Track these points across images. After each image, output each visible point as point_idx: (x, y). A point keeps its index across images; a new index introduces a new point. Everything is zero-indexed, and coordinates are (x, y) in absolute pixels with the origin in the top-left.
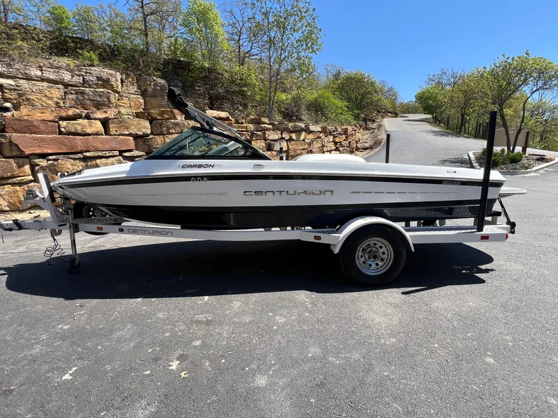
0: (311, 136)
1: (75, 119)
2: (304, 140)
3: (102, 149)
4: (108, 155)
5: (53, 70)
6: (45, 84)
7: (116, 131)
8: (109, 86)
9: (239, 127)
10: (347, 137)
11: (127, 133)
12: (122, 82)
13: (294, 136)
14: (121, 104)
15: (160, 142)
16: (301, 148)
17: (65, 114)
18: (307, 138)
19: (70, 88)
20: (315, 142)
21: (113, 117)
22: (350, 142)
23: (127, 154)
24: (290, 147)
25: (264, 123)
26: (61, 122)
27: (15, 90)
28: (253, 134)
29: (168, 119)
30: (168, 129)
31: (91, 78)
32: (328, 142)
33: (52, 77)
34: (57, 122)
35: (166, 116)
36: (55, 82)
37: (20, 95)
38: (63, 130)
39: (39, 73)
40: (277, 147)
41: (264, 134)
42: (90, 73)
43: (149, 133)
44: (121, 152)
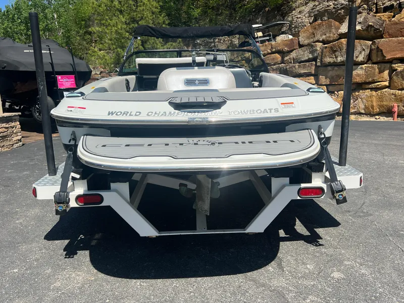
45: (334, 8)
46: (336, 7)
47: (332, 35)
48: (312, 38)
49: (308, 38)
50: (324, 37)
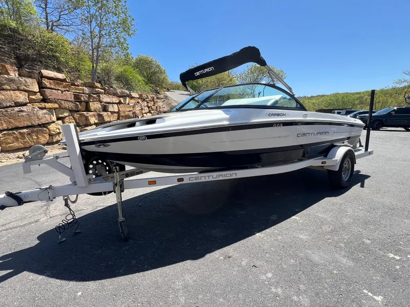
0: (133, 101)
2: (129, 104)
9: (76, 89)
10: (154, 103)
13: (122, 100)
16: (128, 110)
18: (130, 102)
20: (136, 106)
22: (157, 107)
24: (120, 109)
25: (97, 87)
28: (90, 96)
32: (144, 106)
40: (111, 108)
41: (99, 96)
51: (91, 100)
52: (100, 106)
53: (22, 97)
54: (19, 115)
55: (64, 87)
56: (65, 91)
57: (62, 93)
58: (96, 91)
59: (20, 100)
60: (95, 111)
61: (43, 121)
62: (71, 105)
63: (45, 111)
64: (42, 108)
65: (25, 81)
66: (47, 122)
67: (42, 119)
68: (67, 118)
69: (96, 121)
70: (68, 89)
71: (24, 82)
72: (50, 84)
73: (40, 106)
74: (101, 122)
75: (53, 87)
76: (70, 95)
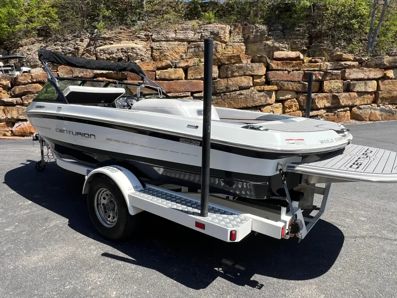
1: (166, 69)
3: (179, 91)
4: (182, 95)
5: (182, 32)
6: (177, 43)
7: (192, 76)
8: (218, 38)
9: (311, 66)
11: (199, 77)
12: (230, 32)
13: (390, 73)
14: (226, 52)
15: (224, 84)
17: (160, 65)
19: (191, 43)
21: (192, 65)
23: (196, 95)
24: (382, 87)
25: (346, 60)
26: (157, 71)
27: (159, 49)
28: (327, 73)
29: (234, 63)
30: (233, 72)
31: (206, 34)
33: (182, 37)
34: (155, 71)
35: (233, 61)
36: (182, 40)
37: (161, 53)
38: (157, 77)
39: (174, 35)
40: (360, 87)
41: (344, 72)
42: (206, 30)
43: (216, 76)
44: (192, 93)
45: (63, 51)
46: (64, 51)
47: (88, 73)
48: (70, 74)
49: (67, 73)
50: (82, 74)
51: (327, 78)
52: (341, 85)
53: (246, 81)
54: (239, 97)
55: (292, 67)
56: (293, 71)
57: (289, 73)
58: (341, 65)
59: (243, 85)
60: (331, 91)
61: (257, 104)
62: (296, 86)
63: (262, 94)
64: (260, 91)
65: (251, 66)
66: (261, 104)
67: (256, 101)
68: (289, 100)
69: (328, 105)
70: (297, 68)
71: (250, 68)
72: (278, 65)
73: (260, 89)
74: (334, 106)
75: (279, 68)
76: (298, 75)
